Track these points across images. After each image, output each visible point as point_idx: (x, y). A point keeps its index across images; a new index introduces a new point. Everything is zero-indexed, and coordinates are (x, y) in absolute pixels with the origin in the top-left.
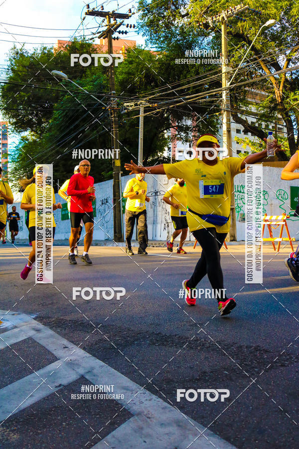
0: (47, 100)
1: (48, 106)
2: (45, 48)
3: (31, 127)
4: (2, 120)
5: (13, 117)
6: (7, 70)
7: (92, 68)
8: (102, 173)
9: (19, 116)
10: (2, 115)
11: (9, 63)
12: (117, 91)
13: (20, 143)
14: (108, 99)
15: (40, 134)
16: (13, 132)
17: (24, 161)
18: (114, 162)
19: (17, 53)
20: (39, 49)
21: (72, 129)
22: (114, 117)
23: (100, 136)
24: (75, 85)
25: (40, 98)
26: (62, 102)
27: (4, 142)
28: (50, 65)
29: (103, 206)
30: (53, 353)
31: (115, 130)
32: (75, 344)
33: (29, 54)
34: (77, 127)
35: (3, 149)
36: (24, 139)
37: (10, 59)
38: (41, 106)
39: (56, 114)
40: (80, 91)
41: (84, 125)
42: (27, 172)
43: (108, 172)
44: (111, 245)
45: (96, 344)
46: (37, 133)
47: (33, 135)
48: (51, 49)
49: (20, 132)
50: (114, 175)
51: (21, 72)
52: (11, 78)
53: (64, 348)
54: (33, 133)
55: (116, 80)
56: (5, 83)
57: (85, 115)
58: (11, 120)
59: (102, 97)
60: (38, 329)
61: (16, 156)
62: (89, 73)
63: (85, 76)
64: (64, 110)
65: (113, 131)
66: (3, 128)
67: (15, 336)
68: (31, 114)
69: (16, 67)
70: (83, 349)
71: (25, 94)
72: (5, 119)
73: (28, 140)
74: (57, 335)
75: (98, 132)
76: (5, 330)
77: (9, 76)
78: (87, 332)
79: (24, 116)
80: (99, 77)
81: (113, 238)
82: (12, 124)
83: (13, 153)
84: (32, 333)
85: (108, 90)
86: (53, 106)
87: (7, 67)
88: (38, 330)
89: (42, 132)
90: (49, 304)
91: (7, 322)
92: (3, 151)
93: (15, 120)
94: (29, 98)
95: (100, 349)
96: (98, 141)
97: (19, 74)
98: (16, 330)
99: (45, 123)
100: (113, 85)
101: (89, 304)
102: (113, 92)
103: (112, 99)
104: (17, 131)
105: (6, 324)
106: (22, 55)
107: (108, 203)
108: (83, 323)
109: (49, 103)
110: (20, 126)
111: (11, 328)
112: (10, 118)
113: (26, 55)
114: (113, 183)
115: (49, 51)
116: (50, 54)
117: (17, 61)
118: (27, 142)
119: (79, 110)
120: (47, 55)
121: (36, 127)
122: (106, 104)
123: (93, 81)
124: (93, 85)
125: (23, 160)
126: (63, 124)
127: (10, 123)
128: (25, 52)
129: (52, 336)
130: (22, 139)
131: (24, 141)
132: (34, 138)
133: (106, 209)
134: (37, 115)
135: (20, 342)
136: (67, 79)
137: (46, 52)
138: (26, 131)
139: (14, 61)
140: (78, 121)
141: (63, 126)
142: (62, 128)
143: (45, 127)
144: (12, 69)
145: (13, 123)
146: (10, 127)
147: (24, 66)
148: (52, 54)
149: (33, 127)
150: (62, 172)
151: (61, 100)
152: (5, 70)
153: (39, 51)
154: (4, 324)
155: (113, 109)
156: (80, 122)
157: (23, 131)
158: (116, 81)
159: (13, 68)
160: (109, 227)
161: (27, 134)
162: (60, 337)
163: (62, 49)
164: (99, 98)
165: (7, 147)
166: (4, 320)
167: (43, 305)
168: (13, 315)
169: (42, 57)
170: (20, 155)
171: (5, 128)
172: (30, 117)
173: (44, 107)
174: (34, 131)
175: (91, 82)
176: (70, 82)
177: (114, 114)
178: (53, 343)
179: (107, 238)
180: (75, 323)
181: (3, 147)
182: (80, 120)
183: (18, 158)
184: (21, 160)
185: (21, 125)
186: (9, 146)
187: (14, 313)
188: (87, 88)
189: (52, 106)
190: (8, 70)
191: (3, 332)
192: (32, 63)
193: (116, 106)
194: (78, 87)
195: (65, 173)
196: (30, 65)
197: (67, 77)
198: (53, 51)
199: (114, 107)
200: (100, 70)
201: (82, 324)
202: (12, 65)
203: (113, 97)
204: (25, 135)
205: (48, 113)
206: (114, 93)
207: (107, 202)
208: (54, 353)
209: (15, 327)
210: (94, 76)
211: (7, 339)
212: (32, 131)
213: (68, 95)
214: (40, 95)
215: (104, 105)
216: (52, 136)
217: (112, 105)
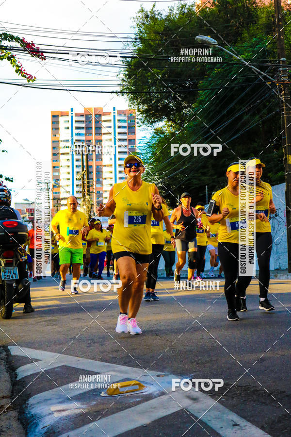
0: (190, 76)
1: (190, 84)
2: (184, 6)
3: (168, 116)
4: (128, 108)
5: (143, 103)
6: (134, 40)
7: (251, 28)
8: (269, 174)
9: (151, 100)
10: (128, 101)
11: (137, 30)
12: (288, 57)
13: (153, 137)
14: (276, 70)
15: (180, 125)
16: (144, 123)
17: (159, 162)
18: (286, 159)
19: (147, 17)
20: (176, 8)
21: (224, 116)
22: (285, 94)
23: (264, 122)
24: (227, 53)
25: (179, 75)
26: (210, 79)
27: (130, 138)
28: (192, 28)
29: (271, 221)
30: (219, 432)
31: (287, 113)
32: (249, 421)
33: (163, 17)
34: (231, 112)
35: (130, 147)
36: (158, 132)
37: (138, 24)
38: (181, 85)
39: (202, 95)
40: (235, 62)
41: (241, 109)
42: (163, 178)
43: (276, 173)
44: (284, 277)
45: (279, 422)
46: (176, 123)
47: (171, 126)
48: (193, 6)
49: (152, 122)
50: (286, 177)
51: (152, 40)
52: (139, 50)
53: (234, 425)
54: (170, 123)
55: (285, 42)
56: (132, 58)
57: (243, 95)
58: (141, 107)
59: (267, 67)
60: (195, 397)
61: (149, 155)
62: (246, 35)
63: (241, 40)
64: (213, 90)
65: (283, 114)
66: (129, 118)
67: (163, 406)
68: (167, 98)
69: (146, 35)
70: (261, 429)
71: (158, 71)
72: (133, 106)
73: (163, 133)
74: (221, 407)
75: (261, 117)
76: (149, 398)
77: (137, 48)
78: (264, 403)
79: (158, 101)
80: (261, 40)
81: (287, 266)
82: (142, 113)
83: (144, 151)
84: (186, 403)
85: (274, 57)
86: (197, 85)
87: (134, 36)
88: (195, 400)
89: (183, 122)
90: (207, 362)
91: (151, 387)
92: (129, 149)
93: (145, 107)
94: (163, 76)
95: (286, 429)
96: (261, 129)
97: (150, 44)
98: (164, 398)
99: (186, 108)
100: (282, 49)
101: (264, 363)
102: (282, 59)
103: (281, 69)
104: (148, 121)
105: (149, 390)
106: (154, 18)
107: (277, 218)
108: (257, 390)
109: (191, 80)
110: (154, 115)
111: (158, 394)
112: (139, 104)
113: (159, 18)
114: (285, 189)
115: (189, 10)
116: (191, 14)
117: (148, 28)
118: (162, 136)
119: (234, 87)
120: (187, 15)
121: (174, 115)
122: (272, 77)
123: (253, 46)
124: (253, 52)
125: (157, 160)
126: (212, 108)
127: (139, 111)
128: (156, 13)
129: (214, 408)
130: (155, 133)
131: (158, 135)
132: (172, 130)
133: (276, 226)
134: (175, 98)
135: (172, 414)
136: (217, 46)
137: (186, 10)
138: (161, 121)
139: (143, 27)
140: (233, 104)
141: (212, 111)
142: (211, 114)
143: (186, 114)
144: (141, 38)
145: (144, 111)
146: (139, 117)
147: (157, 33)
148: (194, 13)
149: (171, 115)
150: (211, 175)
151: (209, 75)
152: (130, 40)
153: (175, 11)
154: (147, 389)
155: (283, 83)
156: (236, 104)
157: (157, 121)
158: (286, 44)
159: (142, 36)
160: (280, 251)
161: (162, 124)
162: (227, 410)
163: (208, 5)
164: (262, 68)
165: (134, 143)
166: (146, 383)
167: (198, 364)
168: (158, 376)
169: (180, 18)
170: (154, 154)
171: (131, 118)
172: (166, 101)
173: (184, 87)
174: (172, 120)
175: (251, 47)
176: (222, 50)
177: (284, 90)
178: (217, 418)
179: (278, 267)
180: (245, 390)
181: (129, 144)
182: (235, 101)
183: (151, 157)
184: (154, 161)
185: (153, 113)
186: (137, 142)
187: (159, 373)
188: (244, 56)
189: (195, 85)
190: (136, 39)
191: (147, 401)
192: (167, 27)
193: (286, 79)
194: (232, 56)
195: (216, 176)
196: (164, 30)
197: (217, 43)
198: (195, 9)
199: (284, 81)
200: (261, 29)
201: (256, 392)
202: (141, 32)
203: (283, 67)
204: (160, 126)
205: (190, 95)
206: (283, 61)
207: (276, 216)
208: (221, 433)
209: (163, 394)
210: (254, 39)
211: (153, 410)
212: (168, 121)
213: (218, 68)
214: (179, 70)
215: (270, 79)
216: (196, 125)
217: (281, 77)
